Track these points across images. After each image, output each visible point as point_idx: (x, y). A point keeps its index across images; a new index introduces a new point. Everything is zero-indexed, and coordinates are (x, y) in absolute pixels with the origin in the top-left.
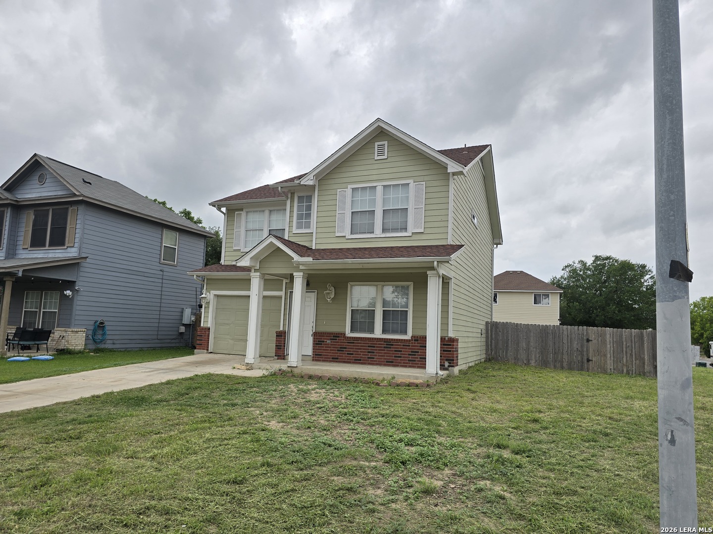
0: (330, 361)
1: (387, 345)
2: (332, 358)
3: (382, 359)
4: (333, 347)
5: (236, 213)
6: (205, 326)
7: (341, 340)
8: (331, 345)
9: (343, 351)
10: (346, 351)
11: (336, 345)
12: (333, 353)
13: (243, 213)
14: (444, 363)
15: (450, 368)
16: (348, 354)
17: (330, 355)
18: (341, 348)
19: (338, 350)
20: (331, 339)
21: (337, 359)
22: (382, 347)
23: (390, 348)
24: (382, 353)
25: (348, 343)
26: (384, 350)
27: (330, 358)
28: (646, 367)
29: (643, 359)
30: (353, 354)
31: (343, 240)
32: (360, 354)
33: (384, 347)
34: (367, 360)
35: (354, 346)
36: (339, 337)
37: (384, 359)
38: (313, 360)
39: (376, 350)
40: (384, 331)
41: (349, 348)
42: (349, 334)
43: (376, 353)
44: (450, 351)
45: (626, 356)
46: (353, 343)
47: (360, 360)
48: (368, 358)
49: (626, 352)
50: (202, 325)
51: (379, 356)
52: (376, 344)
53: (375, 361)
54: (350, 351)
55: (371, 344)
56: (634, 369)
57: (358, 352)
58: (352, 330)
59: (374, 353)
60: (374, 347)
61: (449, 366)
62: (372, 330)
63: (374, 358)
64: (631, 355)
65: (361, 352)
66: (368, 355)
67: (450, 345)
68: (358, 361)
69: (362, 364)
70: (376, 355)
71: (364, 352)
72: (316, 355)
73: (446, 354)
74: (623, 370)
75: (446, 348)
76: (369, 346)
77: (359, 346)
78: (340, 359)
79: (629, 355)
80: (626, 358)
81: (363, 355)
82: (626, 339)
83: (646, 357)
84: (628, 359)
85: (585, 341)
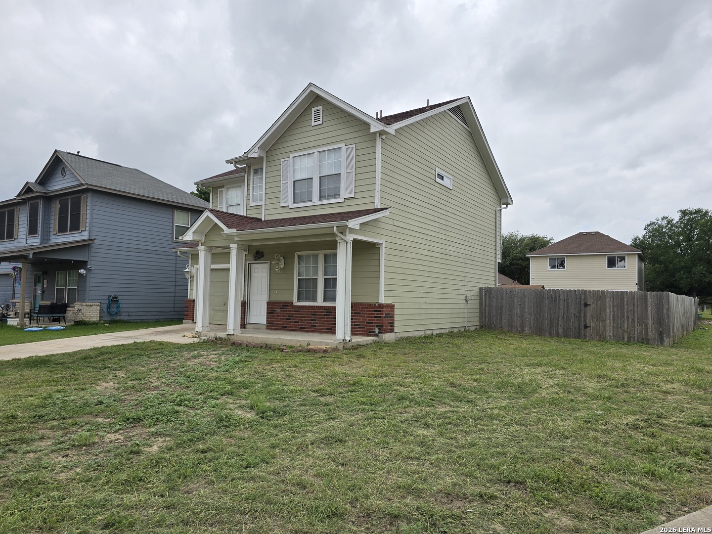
0: (281, 329)
1: (327, 312)
2: (282, 327)
3: (322, 326)
4: (283, 316)
5: (219, 190)
6: (191, 298)
7: (289, 308)
8: (281, 313)
9: (290, 319)
10: (293, 319)
11: (284, 314)
12: (282, 322)
13: (224, 190)
14: (375, 329)
15: (380, 335)
16: (295, 322)
17: (281, 324)
18: (289, 316)
19: (287, 319)
20: (281, 308)
21: (286, 327)
22: (322, 315)
23: (329, 315)
24: (322, 321)
25: (295, 311)
26: (324, 318)
27: (280, 327)
28: (649, 333)
29: (647, 324)
30: (298, 322)
31: (286, 210)
32: (304, 322)
33: (324, 315)
34: (310, 328)
35: (299, 314)
36: (287, 306)
37: (325, 326)
38: (267, 329)
39: (318, 318)
40: (325, 300)
41: (295, 317)
42: (296, 303)
43: (318, 320)
44: (380, 317)
45: (628, 321)
46: (299, 311)
47: (304, 328)
48: (311, 326)
49: (628, 317)
50: (189, 298)
51: (320, 323)
52: (317, 312)
53: (316, 329)
54: (296, 319)
55: (314, 312)
56: (636, 336)
57: (302, 320)
58: (299, 299)
59: (315, 320)
60: (316, 315)
61: (379, 333)
62: (314, 299)
63: (315, 326)
64: (633, 320)
65: (305, 320)
66: (311, 323)
67: (380, 311)
68: (303, 329)
69: (306, 331)
70: (317, 323)
71: (308, 320)
72: (269, 323)
73: (377, 320)
74: (624, 338)
75: (377, 314)
76: (312, 315)
77: (303, 314)
78: (289, 327)
79: (630, 320)
80: (628, 323)
81: (307, 323)
82: (627, 303)
83: (650, 322)
84: (630, 324)
85: (583, 306)
